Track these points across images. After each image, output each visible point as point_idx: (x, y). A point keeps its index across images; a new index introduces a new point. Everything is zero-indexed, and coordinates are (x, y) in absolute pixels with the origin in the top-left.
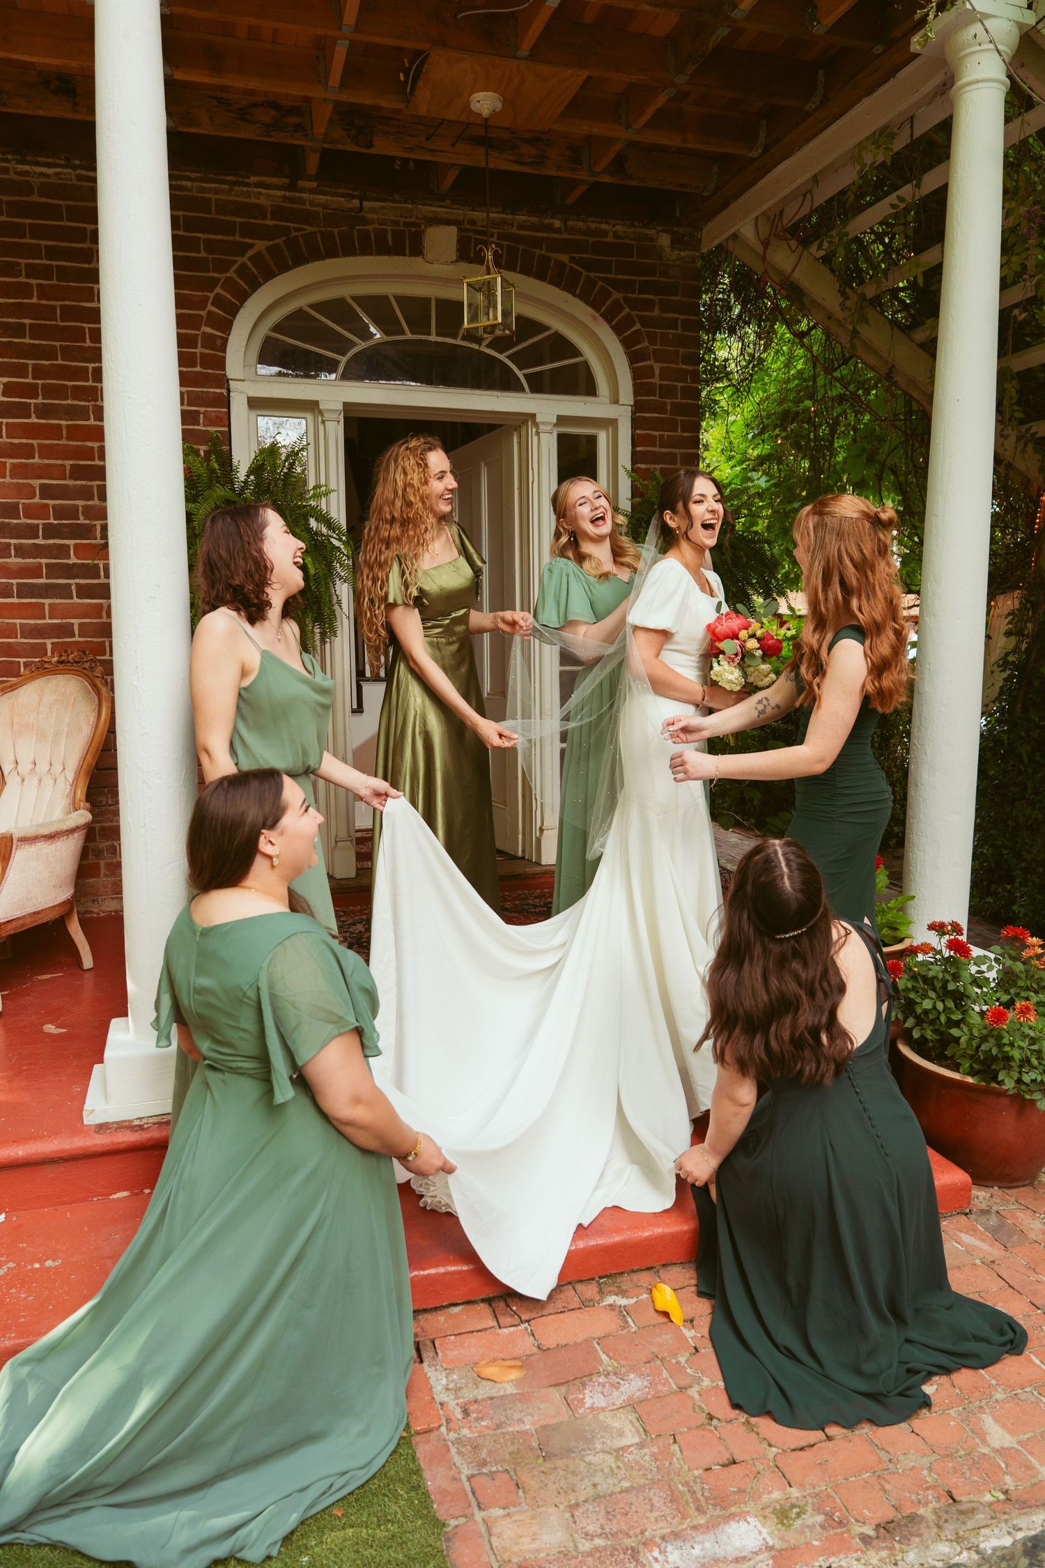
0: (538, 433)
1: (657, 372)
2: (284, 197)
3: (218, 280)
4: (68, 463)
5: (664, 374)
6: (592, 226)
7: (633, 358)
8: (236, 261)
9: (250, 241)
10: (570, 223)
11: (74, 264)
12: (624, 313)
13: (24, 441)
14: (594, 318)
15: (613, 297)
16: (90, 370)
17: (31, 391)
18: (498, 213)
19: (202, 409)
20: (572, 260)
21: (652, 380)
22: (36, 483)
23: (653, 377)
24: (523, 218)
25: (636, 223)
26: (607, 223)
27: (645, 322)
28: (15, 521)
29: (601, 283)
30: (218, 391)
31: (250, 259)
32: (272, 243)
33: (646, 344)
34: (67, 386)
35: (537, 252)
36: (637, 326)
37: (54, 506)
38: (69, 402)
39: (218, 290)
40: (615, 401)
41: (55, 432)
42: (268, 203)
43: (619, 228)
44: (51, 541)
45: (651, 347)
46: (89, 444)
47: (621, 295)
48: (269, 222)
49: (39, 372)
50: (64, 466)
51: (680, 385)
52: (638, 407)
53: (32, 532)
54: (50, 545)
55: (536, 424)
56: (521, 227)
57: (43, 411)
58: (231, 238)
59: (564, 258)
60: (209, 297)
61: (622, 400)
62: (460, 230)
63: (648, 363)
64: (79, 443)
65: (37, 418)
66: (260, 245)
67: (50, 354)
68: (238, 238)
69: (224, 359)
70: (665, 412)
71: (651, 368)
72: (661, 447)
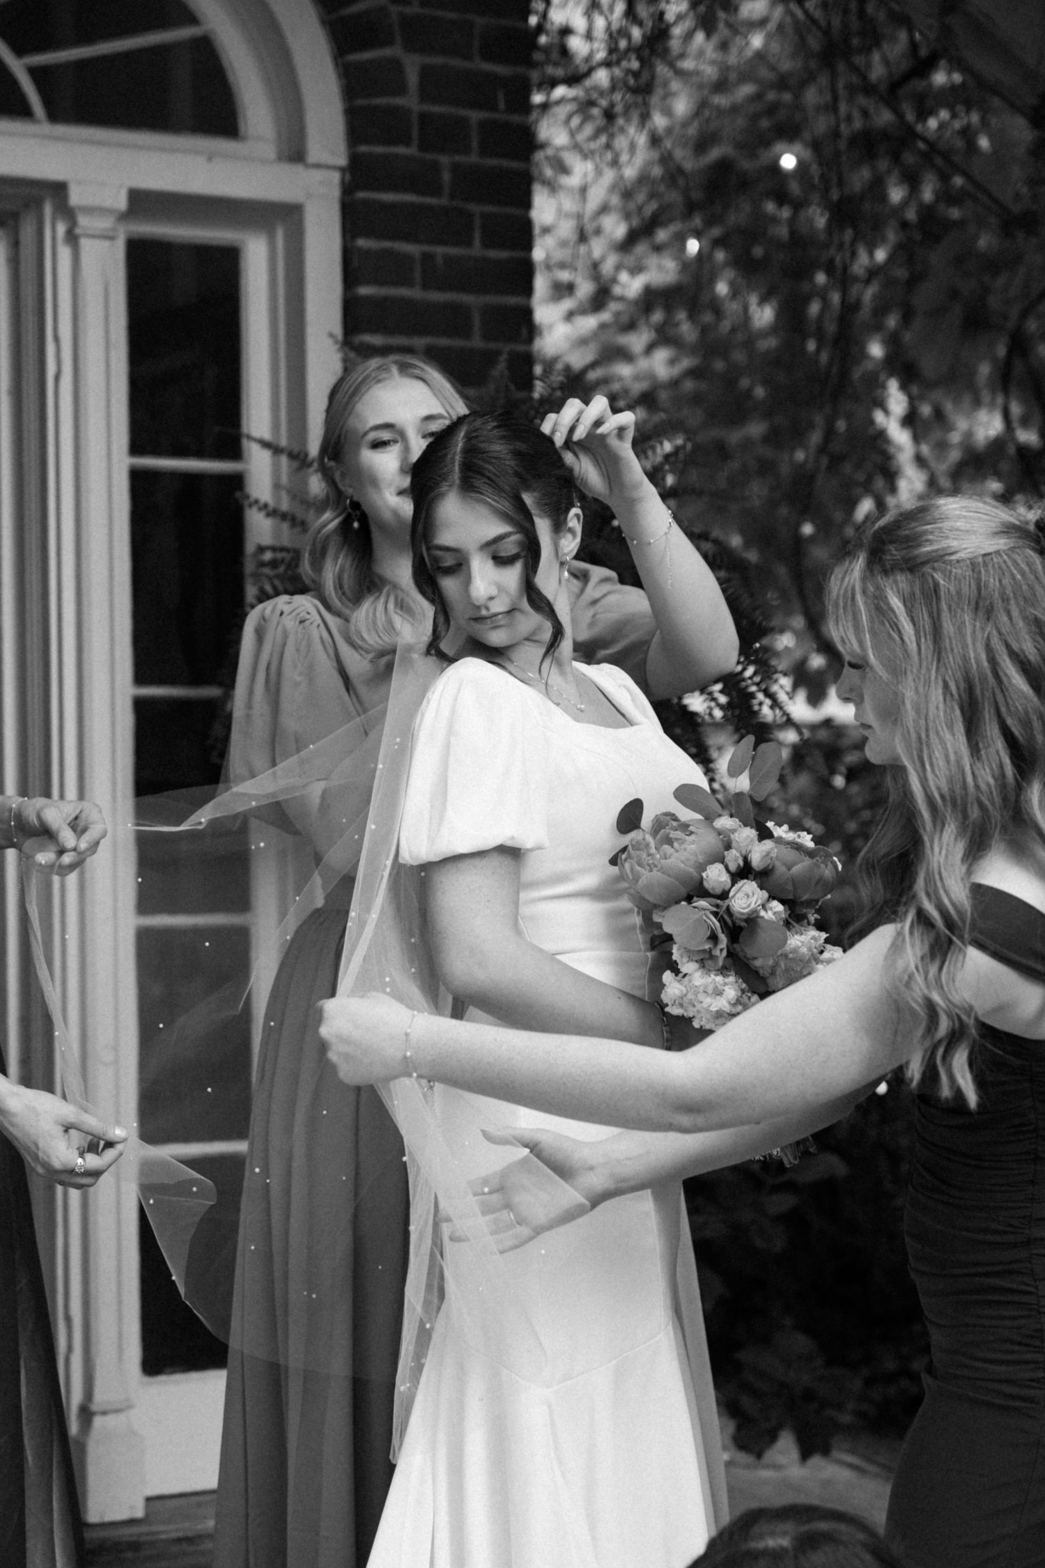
0: (72, 238)
1: (413, 78)
5: (432, 84)
7: (345, 38)
21: (398, 101)
23: (401, 90)
40: (294, 152)
51: (475, 116)
52: (358, 175)
55: (67, 212)
61: (315, 152)
63: (386, 52)
70: (436, 191)
71: (396, 66)
72: (425, 286)
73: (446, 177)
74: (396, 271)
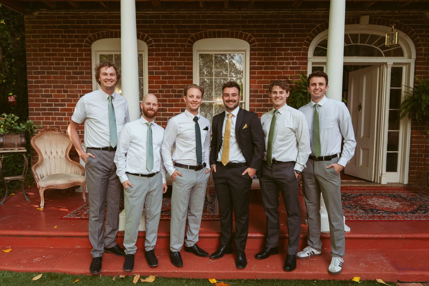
0: (387, 67)
1: (424, 49)
2: (325, 12)
3: (308, 34)
4: (270, 80)
5: (426, 50)
6: (407, 12)
7: (416, 46)
8: (312, 29)
9: (316, 24)
10: (400, 12)
11: (275, 33)
12: (414, 34)
13: (261, 75)
14: (405, 36)
15: (412, 30)
16: (276, 58)
17: (263, 64)
18: (381, 11)
19: (302, 66)
20: (400, 21)
21: (422, 52)
22: (263, 85)
23: (422, 51)
24: (387, 11)
25: (419, 10)
26: (411, 11)
27: (420, 36)
28: (257, 94)
29: (408, 27)
30: (305, 61)
31: (316, 29)
32: (321, 24)
33: (421, 42)
34: (271, 62)
35: (391, 20)
36: (418, 37)
37: (266, 90)
38: (271, 66)
39: (308, 37)
40: (410, 57)
41: (267, 73)
42: (321, 14)
43: (414, 11)
44: (265, 98)
45: (422, 43)
46: (275, 75)
47: (414, 29)
48: (321, 19)
49: (265, 59)
50: (269, 81)
52: (417, 59)
53: (261, 96)
54: (264, 99)
55: (387, 65)
56: (386, 14)
57: (266, 68)
58: (311, 24)
59: (398, 21)
60: (305, 39)
61: (412, 57)
62: (370, 16)
63: (421, 47)
64: (273, 75)
65: (264, 70)
66: (318, 25)
67: (268, 55)
68: (313, 24)
69: (308, 53)
70: (425, 60)
71: (422, 48)
72: (423, 70)
73: (427, 59)
74: (420, 68)
